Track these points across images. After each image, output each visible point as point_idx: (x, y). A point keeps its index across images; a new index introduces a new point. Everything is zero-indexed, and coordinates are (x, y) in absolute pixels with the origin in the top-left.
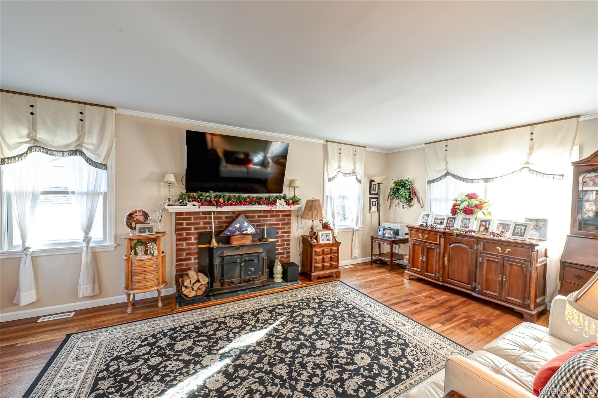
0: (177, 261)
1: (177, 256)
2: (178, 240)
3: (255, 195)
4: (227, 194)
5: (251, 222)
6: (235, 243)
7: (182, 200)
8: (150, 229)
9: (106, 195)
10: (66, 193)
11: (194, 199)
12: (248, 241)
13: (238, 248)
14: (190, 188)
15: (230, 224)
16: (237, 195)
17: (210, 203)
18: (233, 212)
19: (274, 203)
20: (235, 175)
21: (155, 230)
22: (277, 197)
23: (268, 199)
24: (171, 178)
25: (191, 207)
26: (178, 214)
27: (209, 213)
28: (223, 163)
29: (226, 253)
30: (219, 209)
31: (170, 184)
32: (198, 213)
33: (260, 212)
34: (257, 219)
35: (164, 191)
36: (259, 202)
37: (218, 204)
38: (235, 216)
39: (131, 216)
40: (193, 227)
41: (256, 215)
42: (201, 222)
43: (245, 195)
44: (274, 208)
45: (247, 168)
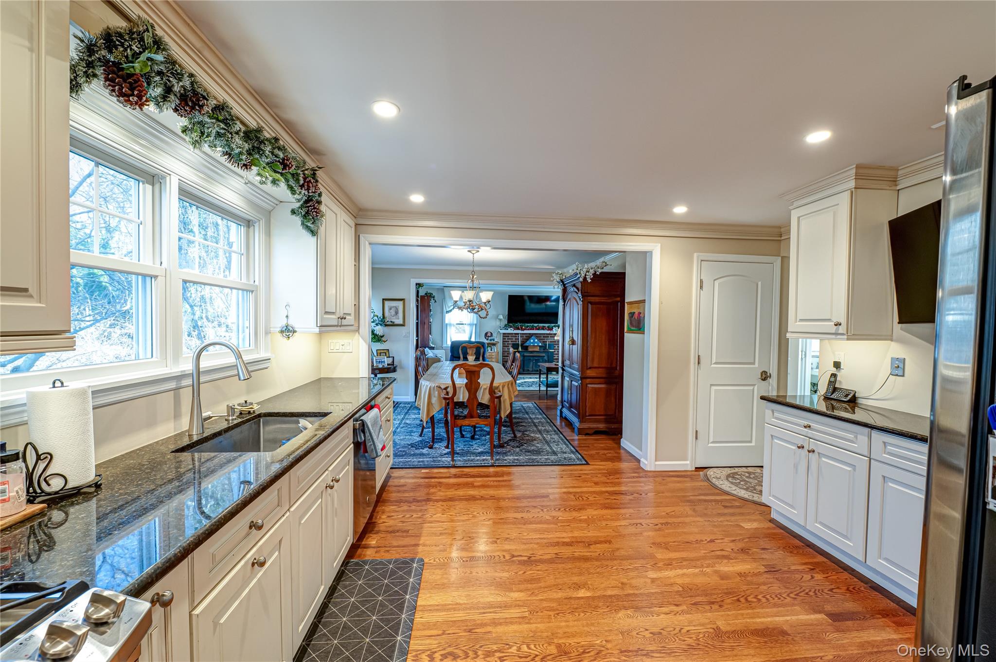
0: (503, 356)
1: (503, 354)
2: (503, 346)
3: (542, 325)
4: (526, 324)
5: (540, 340)
6: (530, 350)
7: (506, 327)
8: (494, 340)
9: (476, 325)
10: (463, 324)
11: (511, 327)
12: (537, 349)
13: (532, 352)
14: (509, 321)
15: (527, 340)
16: (531, 325)
17: (518, 329)
18: (530, 334)
19: (552, 329)
20: (536, 311)
21: (496, 340)
22: (554, 326)
23: (548, 327)
24: (501, 317)
25: (510, 331)
26: (504, 334)
27: (518, 334)
28: (528, 303)
29: (526, 354)
30: (522, 332)
31: (500, 320)
32: (512, 334)
33: (544, 334)
34: (542, 338)
35: (498, 323)
36: (543, 328)
37: (522, 330)
38: (530, 336)
39: (486, 334)
40: (510, 340)
41: (542, 336)
42: (514, 338)
43: (536, 325)
44: (551, 332)
45: (546, 305)
